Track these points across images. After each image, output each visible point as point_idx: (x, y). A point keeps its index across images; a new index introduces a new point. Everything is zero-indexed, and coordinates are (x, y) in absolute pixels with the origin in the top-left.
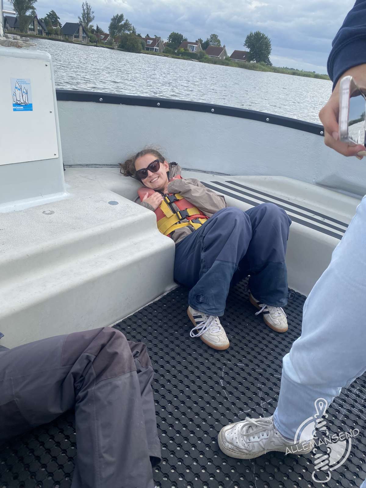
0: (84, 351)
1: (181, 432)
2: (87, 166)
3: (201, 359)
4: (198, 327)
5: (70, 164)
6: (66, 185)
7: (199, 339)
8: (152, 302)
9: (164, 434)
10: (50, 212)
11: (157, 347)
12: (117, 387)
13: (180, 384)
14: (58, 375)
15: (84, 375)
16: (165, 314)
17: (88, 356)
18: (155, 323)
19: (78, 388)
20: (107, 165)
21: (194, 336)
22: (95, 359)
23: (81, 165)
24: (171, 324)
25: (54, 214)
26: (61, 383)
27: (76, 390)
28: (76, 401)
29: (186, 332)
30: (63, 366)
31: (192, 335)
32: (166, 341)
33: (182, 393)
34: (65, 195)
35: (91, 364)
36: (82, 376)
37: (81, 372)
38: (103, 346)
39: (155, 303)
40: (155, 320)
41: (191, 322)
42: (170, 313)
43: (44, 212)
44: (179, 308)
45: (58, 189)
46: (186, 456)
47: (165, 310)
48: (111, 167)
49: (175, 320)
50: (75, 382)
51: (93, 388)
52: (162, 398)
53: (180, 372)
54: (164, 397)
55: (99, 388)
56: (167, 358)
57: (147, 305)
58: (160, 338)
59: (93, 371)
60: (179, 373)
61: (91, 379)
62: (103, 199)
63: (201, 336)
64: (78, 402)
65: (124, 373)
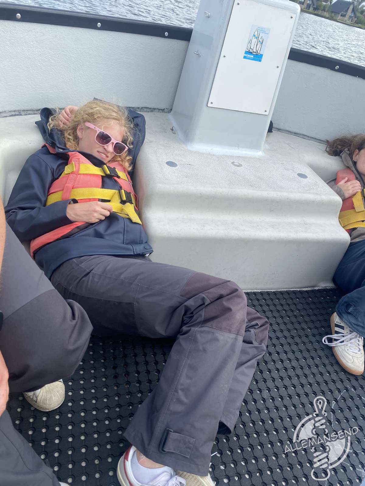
0: (203, 292)
1: (265, 423)
2: (295, 134)
3: (321, 369)
4: (334, 336)
5: (279, 128)
6: (264, 146)
7: (331, 349)
8: (298, 290)
9: (248, 414)
10: (238, 164)
11: (282, 332)
12: (217, 340)
13: (288, 379)
14: (173, 302)
15: (194, 313)
16: (306, 306)
17: (204, 298)
18: (292, 310)
19: (185, 322)
20: (315, 139)
21: (327, 343)
22: (209, 304)
23: (290, 132)
24: (307, 319)
25: (242, 167)
26: (174, 310)
27: (183, 323)
28: (179, 332)
29: (320, 335)
30: (181, 296)
31: (325, 341)
32: (294, 333)
33: (285, 389)
34: (260, 154)
35: (204, 306)
36: (192, 313)
37: (192, 309)
38: (221, 297)
39: (301, 292)
40: (293, 307)
41: (331, 328)
42: (312, 309)
43: (233, 163)
44: (324, 308)
45: (256, 146)
46: (259, 448)
47: (308, 304)
48: (319, 143)
49: (313, 318)
50: (185, 314)
51: (196, 329)
52: (263, 381)
53: (294, 368)
54: (265, 381)
55: (201, 332)
56: (287, 348)
57: (292, 290)
58: (290, 326)
59: (203, 314)
60: (292, 369)
61: (198, 321)
62: (294, 169)
63: (334, 347)
64: (180, 334)
65: (230, 331)
